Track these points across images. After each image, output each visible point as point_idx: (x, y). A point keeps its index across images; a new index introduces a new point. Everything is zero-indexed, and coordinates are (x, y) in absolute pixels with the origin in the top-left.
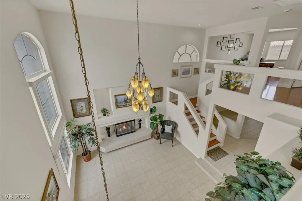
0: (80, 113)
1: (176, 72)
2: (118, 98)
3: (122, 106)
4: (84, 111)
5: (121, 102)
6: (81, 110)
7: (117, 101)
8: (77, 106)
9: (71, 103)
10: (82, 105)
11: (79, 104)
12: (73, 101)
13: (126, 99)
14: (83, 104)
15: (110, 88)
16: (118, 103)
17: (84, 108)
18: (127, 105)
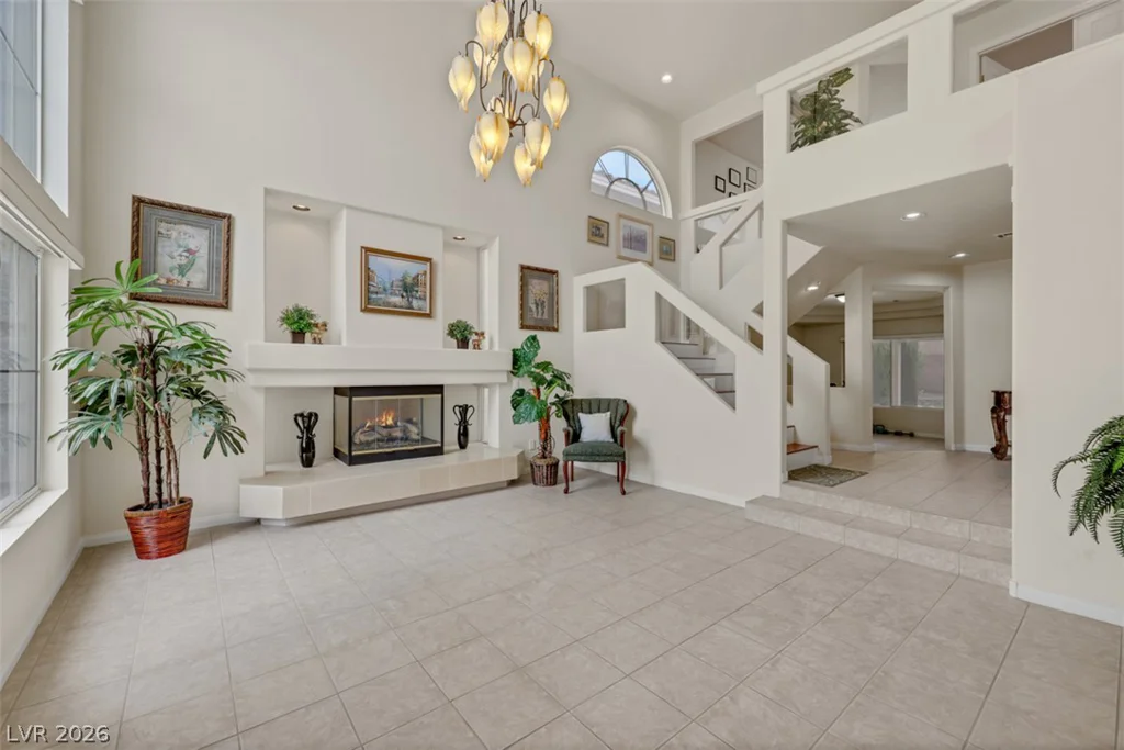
0: (168, 280)
1: (603, 231)
2: (376, 262)
3: (388, 304)
4: (197, 278)
5: (388, 286)
6: (180, 266)
7: (368, 278)
8: (162, 243)
9: (136, 214)
10: (192, 247)
11: (174, 234)
12: (144, 210)
13: (409, 280)
14: (197, 239)
15: (344, 212)
16: (372, 289)
17: (202, 261)
18: (411, 308)
